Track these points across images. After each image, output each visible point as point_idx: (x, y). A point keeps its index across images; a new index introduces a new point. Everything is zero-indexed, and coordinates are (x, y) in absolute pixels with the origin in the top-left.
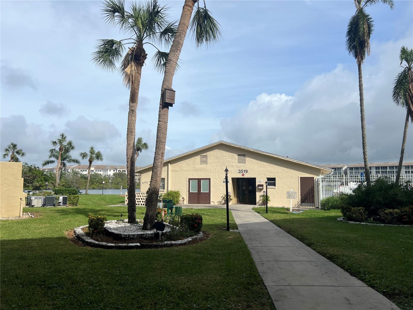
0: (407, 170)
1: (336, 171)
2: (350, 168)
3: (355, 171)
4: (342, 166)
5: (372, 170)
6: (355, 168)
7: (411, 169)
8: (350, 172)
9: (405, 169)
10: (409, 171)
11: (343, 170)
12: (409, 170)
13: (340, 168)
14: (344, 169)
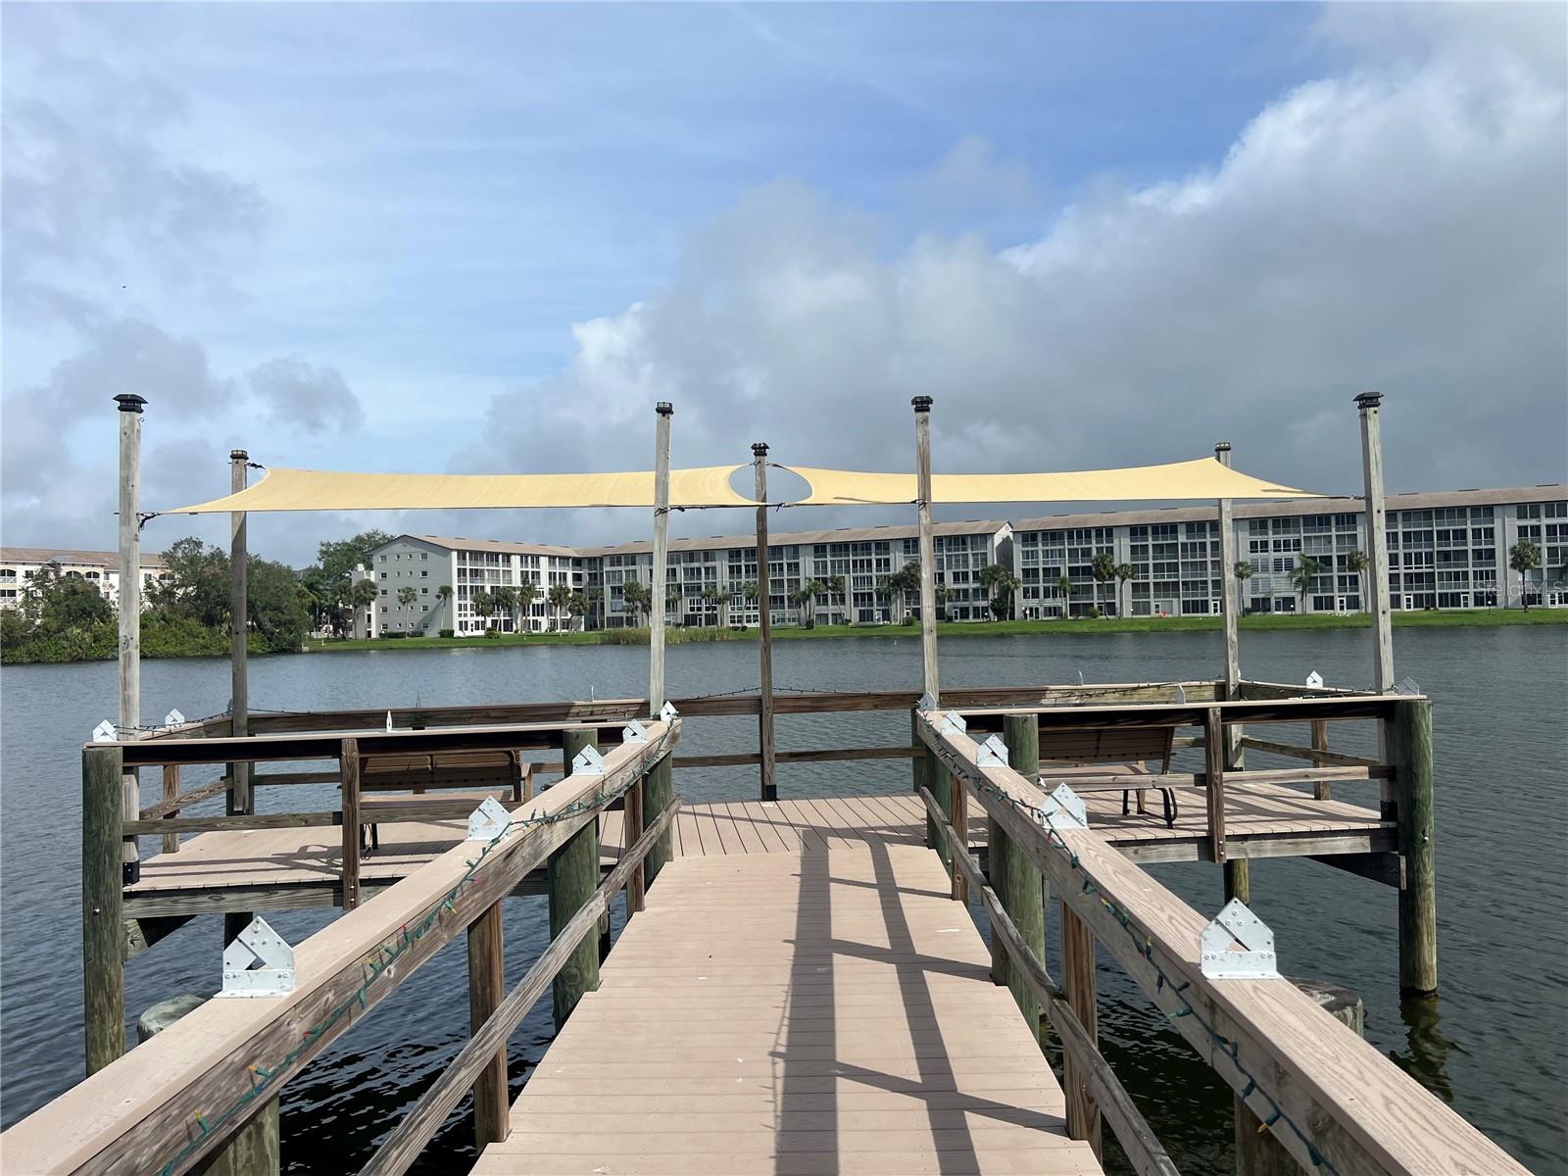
0: (1259, 538)
1: (965, 549)
2: (1023, 536)
3: (1047, 548)
4: (990, 527)
5: (1116, 541)
6: (1045, 533)
7: (1274, 533)
8: (1026, 555)
9: (1251, 535)
10: (1267, 542)
11: (996, 545)
12: (1263, 538)
13: (985, 537)
14: (998, 539)
